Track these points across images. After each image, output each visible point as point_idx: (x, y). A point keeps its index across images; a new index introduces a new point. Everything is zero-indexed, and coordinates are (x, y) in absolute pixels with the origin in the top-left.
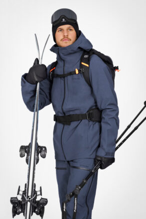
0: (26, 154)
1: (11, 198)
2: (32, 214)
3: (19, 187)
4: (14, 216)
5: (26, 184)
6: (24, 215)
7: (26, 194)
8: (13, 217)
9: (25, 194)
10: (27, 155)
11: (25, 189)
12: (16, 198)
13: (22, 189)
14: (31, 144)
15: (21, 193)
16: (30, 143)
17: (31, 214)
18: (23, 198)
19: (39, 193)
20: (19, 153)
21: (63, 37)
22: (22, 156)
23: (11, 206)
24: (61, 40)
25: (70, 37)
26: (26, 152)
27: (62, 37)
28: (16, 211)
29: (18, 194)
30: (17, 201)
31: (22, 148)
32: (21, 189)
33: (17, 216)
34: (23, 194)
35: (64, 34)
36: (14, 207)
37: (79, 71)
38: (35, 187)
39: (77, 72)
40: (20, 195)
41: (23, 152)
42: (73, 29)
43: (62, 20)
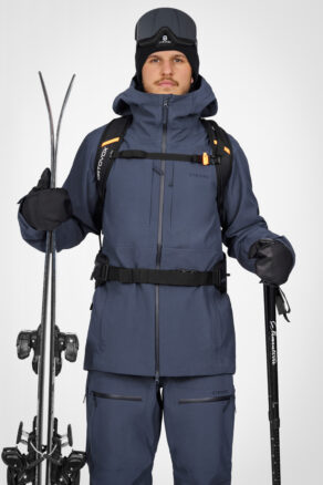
0: (32, 352)
1: (4, 449)
3: (21, 425)
5: (35, 418)
9: (34, 441)
10: (35, 355)
11: (34, 430)
12: (16, 449)
13: (28, 428)
15: (25, 437)
16: (40, 326)
18: (30, 449)
19: (64, 440)
21: (160, 77)
22: (22, 355)
24: (156, 83)
25: (176, 78)
27: (157, 77)
28: (17, 479)
29: (19, 440)
31: (23, 336)
32: (24, 428)
34: (29, 439)
35: (162, 70)
36: (10, 471)
37: (210, 158)
38: (56, 427)
39: (206, 161)
40: (23, 441)
41: (25, 346)
42: (185, 59)
43: (161, 39)
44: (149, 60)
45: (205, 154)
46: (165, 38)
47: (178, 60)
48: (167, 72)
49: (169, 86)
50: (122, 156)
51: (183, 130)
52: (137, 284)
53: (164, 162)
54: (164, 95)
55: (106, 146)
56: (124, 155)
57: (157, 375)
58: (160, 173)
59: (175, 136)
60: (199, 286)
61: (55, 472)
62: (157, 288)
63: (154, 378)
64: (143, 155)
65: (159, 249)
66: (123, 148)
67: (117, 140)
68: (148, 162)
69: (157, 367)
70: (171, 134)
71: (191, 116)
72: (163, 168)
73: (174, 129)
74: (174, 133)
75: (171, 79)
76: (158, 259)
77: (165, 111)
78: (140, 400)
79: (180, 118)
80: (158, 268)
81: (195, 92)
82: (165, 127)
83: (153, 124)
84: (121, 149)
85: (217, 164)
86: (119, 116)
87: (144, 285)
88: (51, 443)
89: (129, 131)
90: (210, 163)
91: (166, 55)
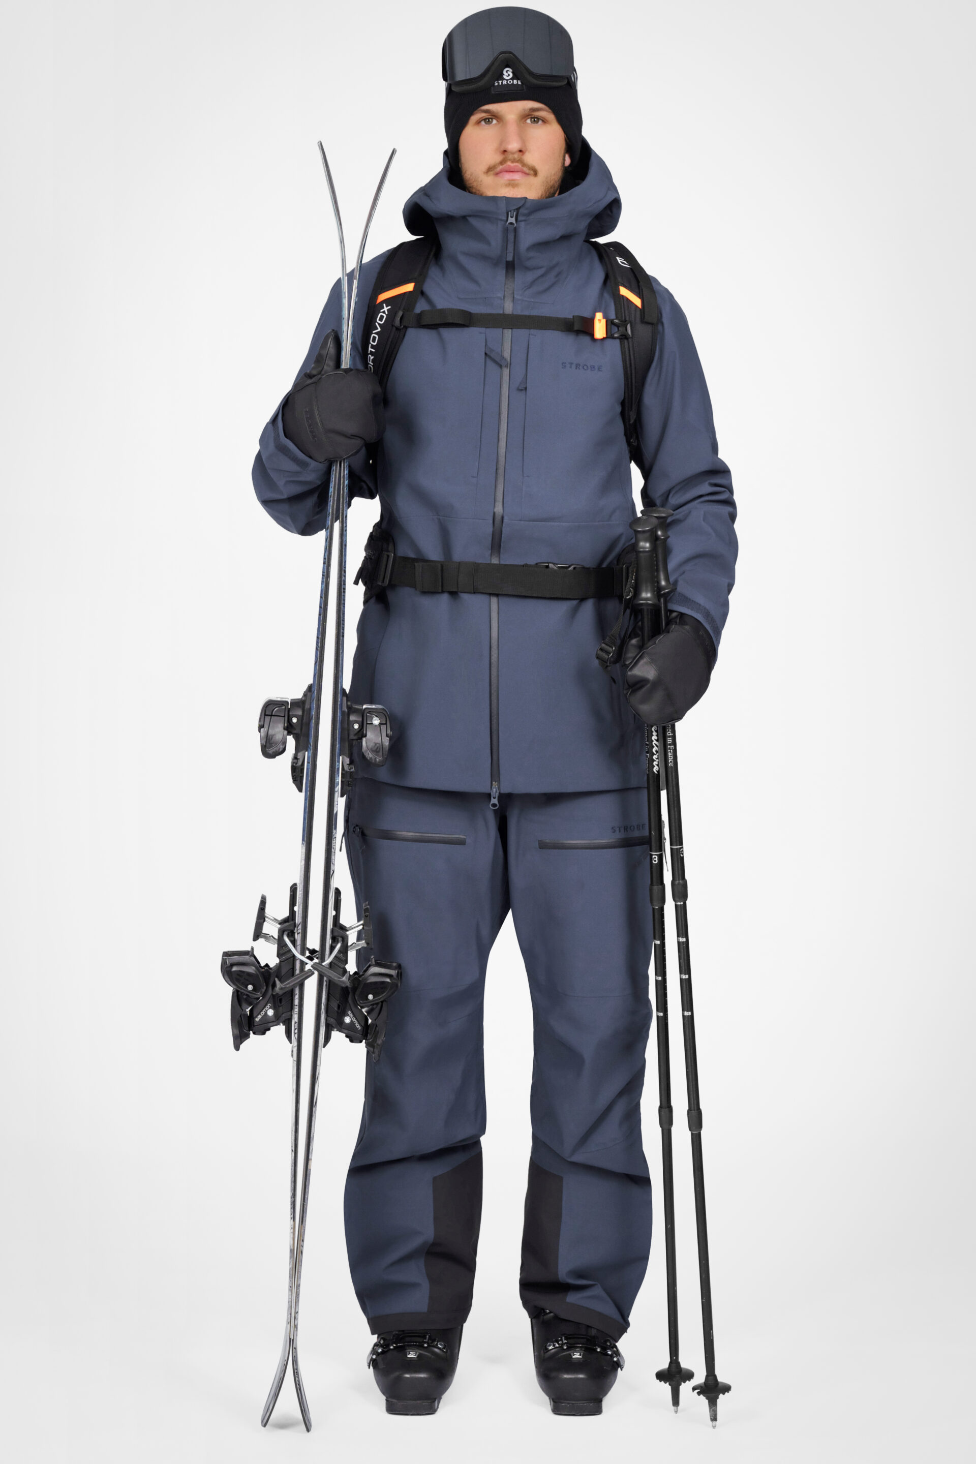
0: (291, 742)
1: (226, 954)
2: (327, 1039)
3: (263, 902)
4: (239, 1038)
5: (294, 889)
6: (288, 1034)
7: (298, 937)
8: (237, 1048)
9: (291, 935)
10: (297, 749)
11: (292, 913)
12: (250, 953)
13: (278, 909)
14: (314, 691)
15: (271, 929)
16: (310, 688)
17: (321, 1040)
18: (282, 951)
20: (255, 739)
21: (498, 158)
22: (270, 749)
23: (227, 991)
24: (490, 170)
25: (531, 158)
26: (290, 729)
27: (490, 156)
28: (251, 1017)
29: (258, 934)
30: (251, 970)
31: (272, 710)
32: (268, 911)
33: (253, 1039)
34: (281, 932)
35: (503, 141)
36: (239, 999)
37: (610, 324)
38: (337, 907)
39: (600, 331)
40: (267, 937)
41: (278, 730)
42: (550, 116)
43: (500, 76)
44: (474, 118)
45: (599, 316)
46: (508, 74)
47: (536, 120)
48: (513, 146)
49: (517, 176)
50: (422, 323)
51: (551, 268)
52: (454, 594)
53: (508, 333)
54: (508, 200)
55: (388, 301)
56: (426, 321)
57: (495, 792)
58: (500, 364)
59: (533, 283)
60: (582, 600)
61: (334, 1005)
62: (494, 600)
63: (489, 796)
64: (465, 320)
65: (498, 524)
66: (421, 306)
67: (410, 287)
68: (475, 336)
69: (495, 774)
70: (521, 278)
71: (565, 238)
72: (507, 354)
73: (528, 269)
74: (530, 276)
75: (520, 161)
76: (496, 544)
77: (511, 234)
78: (462, 843)
79: (543, 245)
80: (495, 561)
81: (577, 190)
82: (510, 267)
83: (483, 258)
84: (418, 309)
85: (624, 337)
86: (414, 238)
87: (465, 596)
88: (329, 941)
89: (434, 272)
90: (609, 335)
91: (511, 110)
